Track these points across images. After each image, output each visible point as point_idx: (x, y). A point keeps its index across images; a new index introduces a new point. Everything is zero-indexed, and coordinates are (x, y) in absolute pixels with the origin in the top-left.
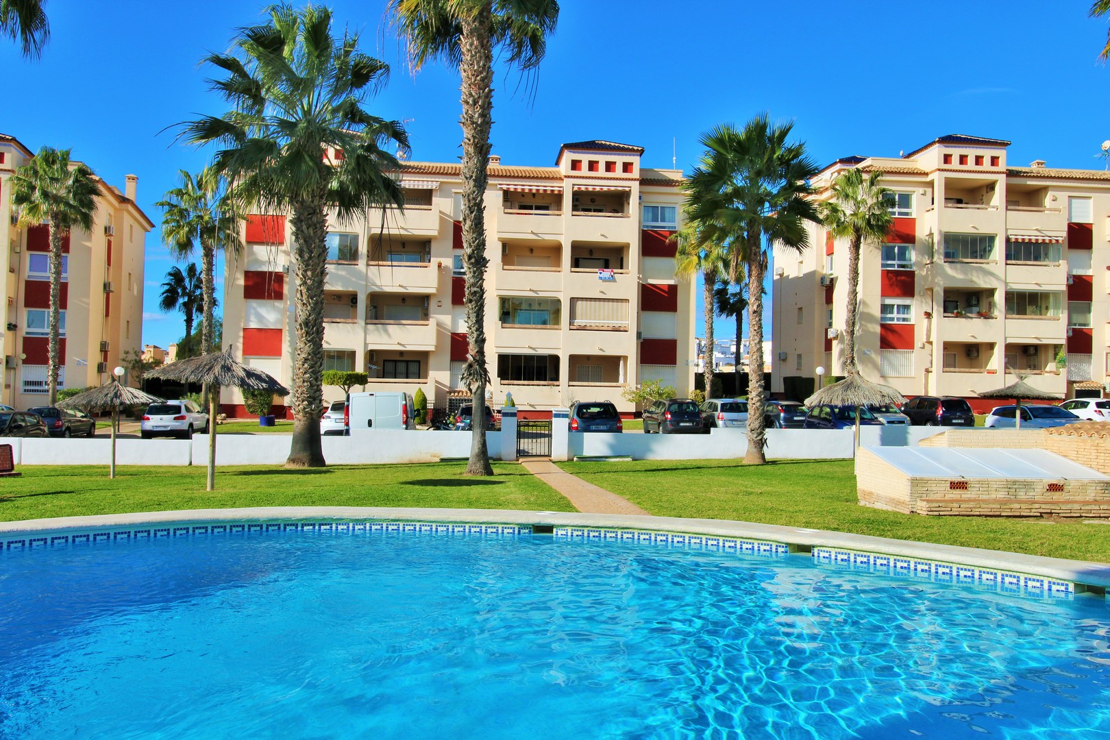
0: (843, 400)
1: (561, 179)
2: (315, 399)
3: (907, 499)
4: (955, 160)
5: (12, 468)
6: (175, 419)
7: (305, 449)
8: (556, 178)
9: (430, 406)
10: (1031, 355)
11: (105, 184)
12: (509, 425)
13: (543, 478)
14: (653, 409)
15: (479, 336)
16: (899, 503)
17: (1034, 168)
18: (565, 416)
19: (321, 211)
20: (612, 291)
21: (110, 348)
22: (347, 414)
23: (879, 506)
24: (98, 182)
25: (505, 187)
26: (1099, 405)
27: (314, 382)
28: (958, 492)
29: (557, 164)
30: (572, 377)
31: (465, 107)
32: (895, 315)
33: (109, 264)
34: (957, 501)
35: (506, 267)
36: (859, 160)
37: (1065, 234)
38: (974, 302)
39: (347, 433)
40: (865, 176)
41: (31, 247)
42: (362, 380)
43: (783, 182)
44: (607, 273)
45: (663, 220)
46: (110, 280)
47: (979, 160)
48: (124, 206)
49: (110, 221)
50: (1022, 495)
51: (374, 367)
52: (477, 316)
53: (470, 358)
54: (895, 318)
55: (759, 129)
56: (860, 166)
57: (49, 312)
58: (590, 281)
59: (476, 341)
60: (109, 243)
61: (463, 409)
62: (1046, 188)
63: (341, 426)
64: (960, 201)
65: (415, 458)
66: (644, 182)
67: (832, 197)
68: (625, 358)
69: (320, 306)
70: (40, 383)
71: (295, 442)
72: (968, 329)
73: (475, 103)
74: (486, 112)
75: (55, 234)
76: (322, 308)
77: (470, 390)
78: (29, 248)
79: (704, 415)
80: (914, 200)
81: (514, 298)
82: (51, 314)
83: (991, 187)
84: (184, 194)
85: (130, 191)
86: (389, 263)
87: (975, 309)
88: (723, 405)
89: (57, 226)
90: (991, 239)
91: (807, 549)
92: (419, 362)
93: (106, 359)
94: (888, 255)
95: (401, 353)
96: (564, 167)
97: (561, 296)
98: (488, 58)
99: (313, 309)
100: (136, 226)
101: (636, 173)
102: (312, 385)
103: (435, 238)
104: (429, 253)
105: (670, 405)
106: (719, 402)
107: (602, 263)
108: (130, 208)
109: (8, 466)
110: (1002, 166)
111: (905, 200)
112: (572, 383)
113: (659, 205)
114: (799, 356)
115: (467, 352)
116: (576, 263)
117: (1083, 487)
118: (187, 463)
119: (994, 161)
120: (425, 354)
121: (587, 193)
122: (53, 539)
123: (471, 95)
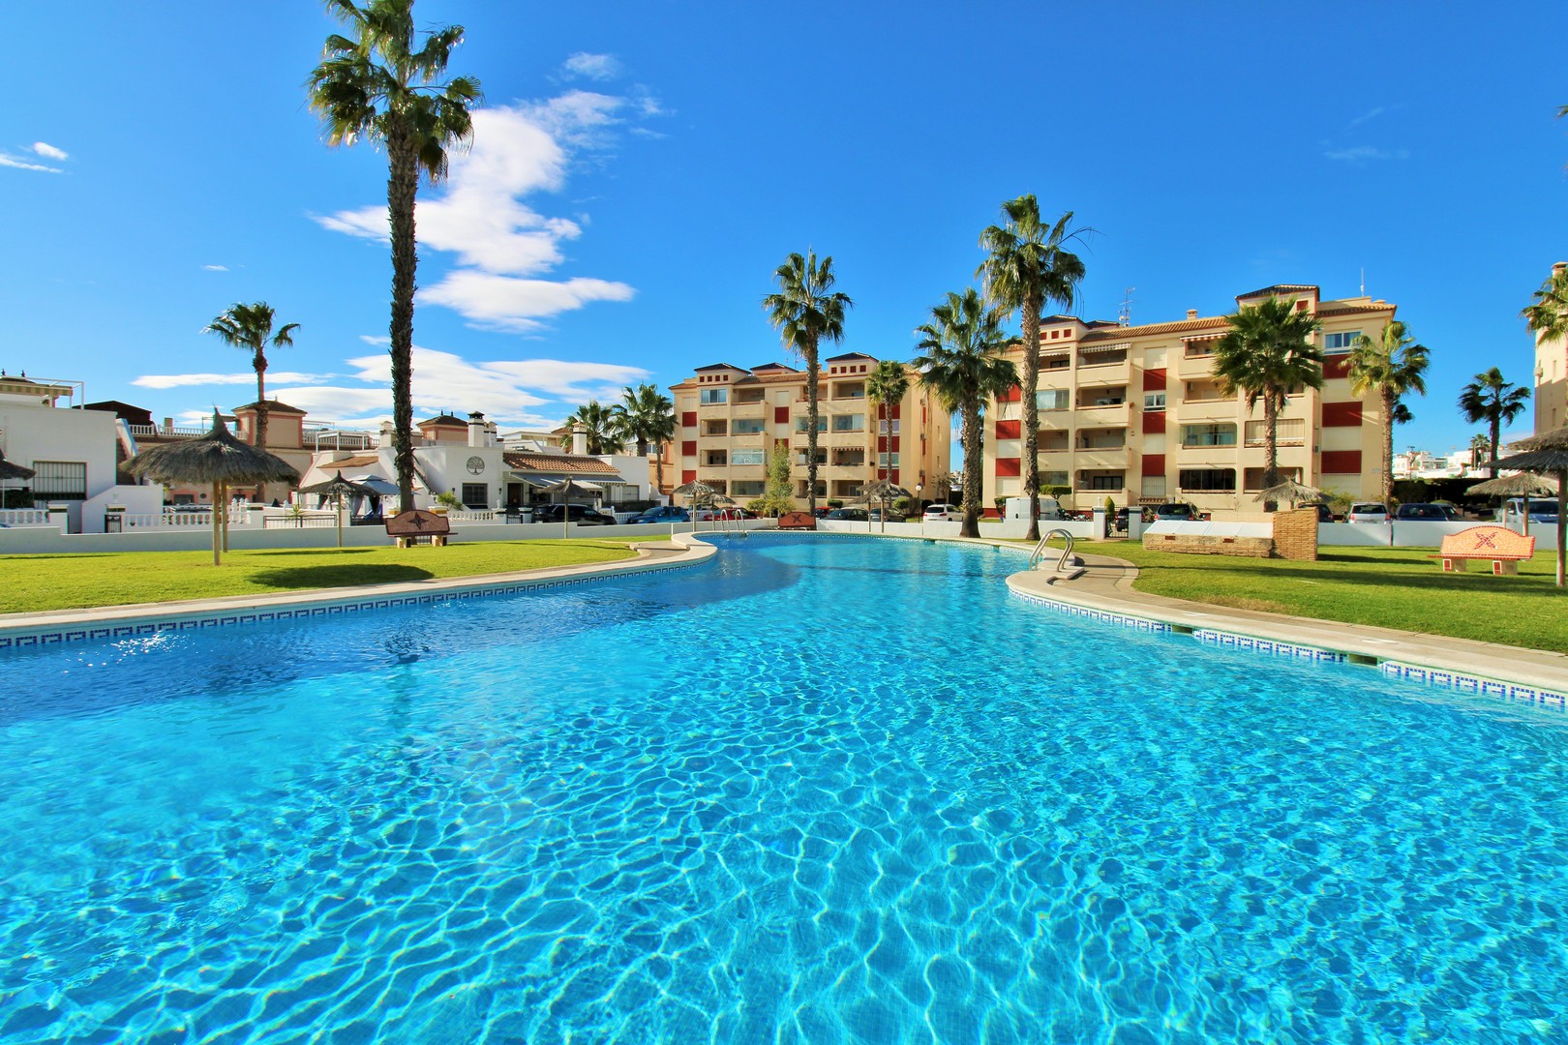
21: (926, 474)
28: (1169, 541)
30: (1248, 486)
33: (924, 422)
35: (1188, 401)
45: (1347, 345)
46: (925, 433)
60: (924, 409)
66: (1322, 314)
68: (1301, 469)
81: (1193, 425)
82: (891, 456)
86: (1092, 407)
92: (1117, 477)
95: (1107, 471)
97: (1235, 421)
103: (1128, 385)
104: (1123, 397)
112: (1247, 491)
113: (1343, 333)
117: (1247, 541)
120: (1123, 472)
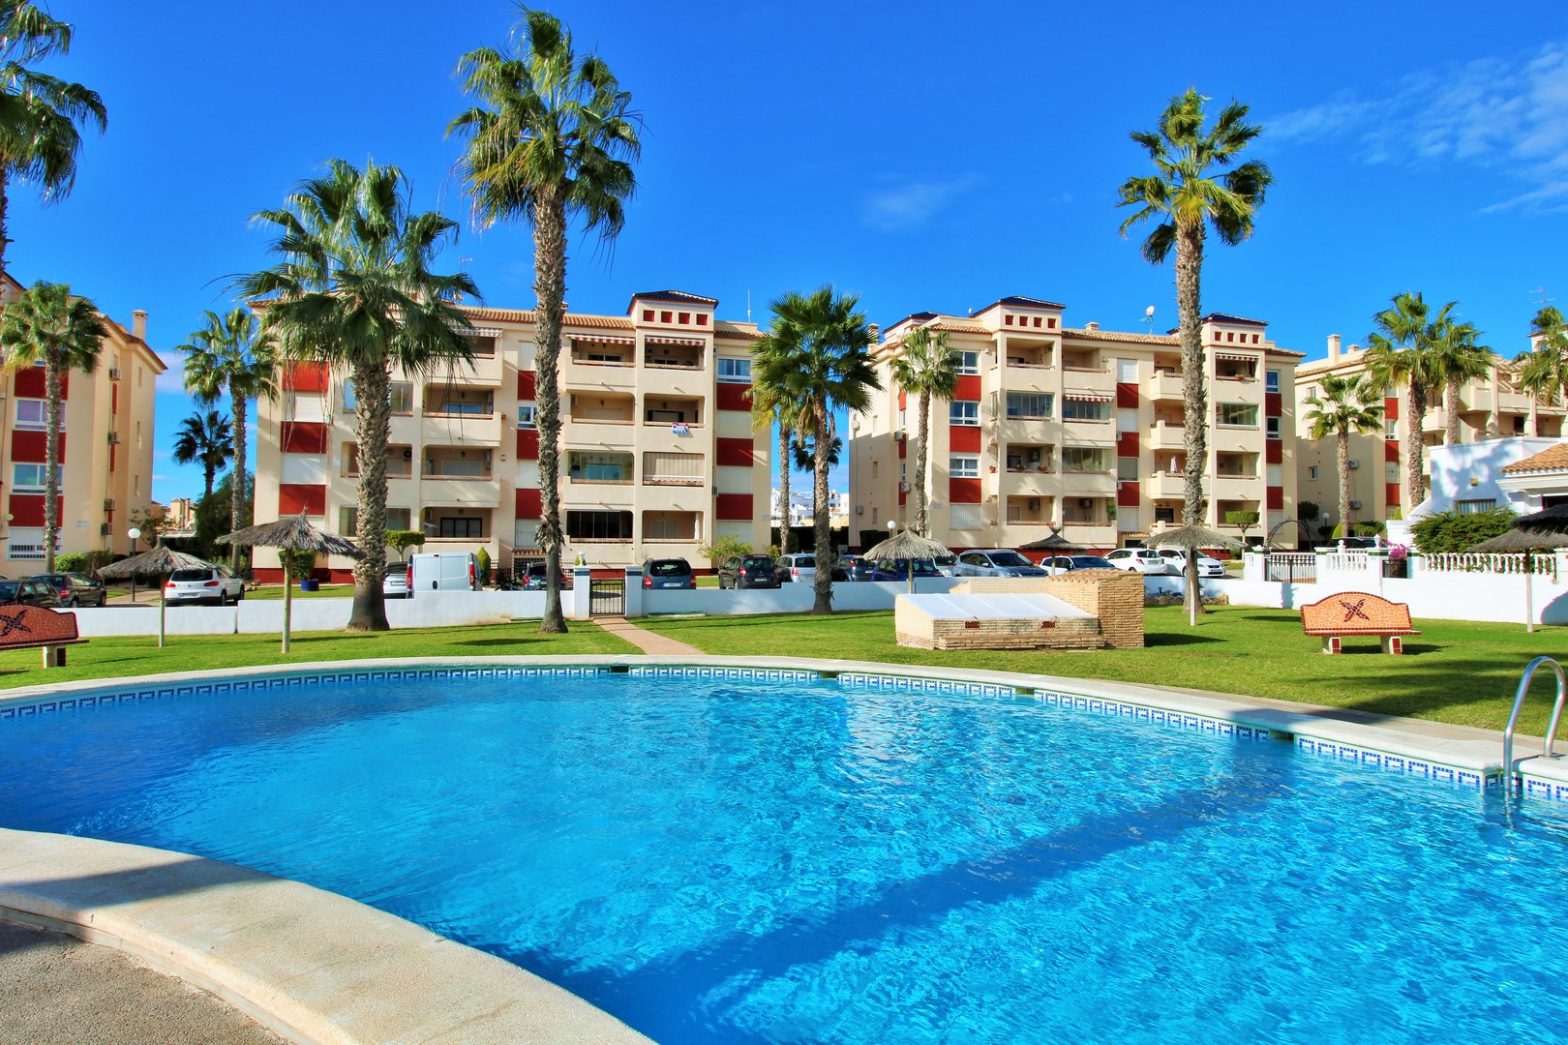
0: (896, 554)
1: (633, 329)
2: (378, 561)
3: (931, 637)
4: (1016, 321)
5: (77, 636)
6: (206, 585)
7: (367, 614)
8: (628, 329)
9: (494, 567)
10: (1086, 508)
11: (111, 322)
12: (582, 584)
13: (617, 633)
14: (728, 565)
15: (552, 497)
16: (926, 642)
17: (1088, 330)
18: (638, 574)
19: (384, 369)
20: (688, 446)
21: (116, 507)
22: (410, 575)
23: (912, 645)
24: (102, 320)
25: (573, 337)
26: (1141, 554)
27: (377, 544)
28: (971, 630)
29: (629, 313)
30: (646, 534)
31: (538, 275)
32: (963, 470)
33: (114, 412)
34: (970, 638)
35: (575, 420)
36: (930, 317)
37: (1114, 394)
38: (1035, 457)
39: (410, 595)
40: (932, 334)
41: (20, 391)
42: (418, 540)
43: (847, 350)
44: (681, 427)
45: (738, 373)
46: (116, 430)
47: (1037, 322)
48: (133, 346)
49: (116, 364)
50: (1022, 631)
51: (431, 526)
52: (551, 478)
53: (544, 518)
54: (964, 473)
55: (825, 299)
56: (929, 324)
57: (43, 469)
58: (665, 436)
59: (550, 502)
60: (115, 388)
61: (531, 569)
62: (1097, 350)
63: (402, 589)
64: (1021, 361)
65: (484, 619)
66: (718, 334)
67: (901, 355)
68: (701, 513)
69: (383, 465)
70: (31, 548)
71: (356, 605)
72: (1029, 485)
73: (550, 268)
74: (560, 279)
75: (53, 378)
76: (385, 468)
77: (544, 550)
78: (18, 393)
79: (779, 570)
80: (979, 360)
81: (583, 453)
82: (48, 469)
83: (1049, 347)
84: (211, 338)
85: (137, 329)
86: (446, 414)
87: (1036, 465)
88: (797, 560)
89: (55, 370)
90: (1049, 397)
91: (833, 674)
92: (481, 519)
93: (110, 520)
94: (956, 411)
95: (461, 510)
96: (636, 318)
97: (634, 451)
98: (562, 226)
99: (375, 469)
100: (146, 369)
101: (710, 326)
102: (374, 548)
103: (498, 388)
104: (492, 404)
105: (745, 561)
106: (793, 557)
107: (676, 416)
108: (140, 349)
109: (72, 634)
110: (1058, 328)
111: (971, 359)
112: (645, 540)
113: (735, 359)
114: (875, 510)
115: (541, 513)
116: (649, 416)
118: (233, 631)
119: (1051, 324)
120: (488, 512)
121: (660, 345)
122: (179, 690)
123: (544, 262)
